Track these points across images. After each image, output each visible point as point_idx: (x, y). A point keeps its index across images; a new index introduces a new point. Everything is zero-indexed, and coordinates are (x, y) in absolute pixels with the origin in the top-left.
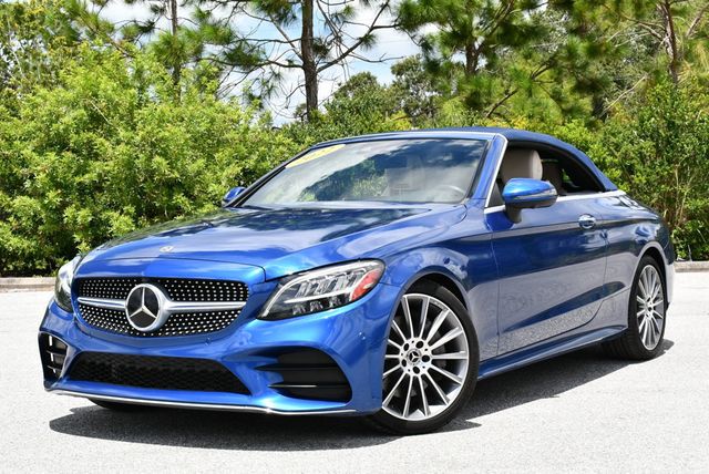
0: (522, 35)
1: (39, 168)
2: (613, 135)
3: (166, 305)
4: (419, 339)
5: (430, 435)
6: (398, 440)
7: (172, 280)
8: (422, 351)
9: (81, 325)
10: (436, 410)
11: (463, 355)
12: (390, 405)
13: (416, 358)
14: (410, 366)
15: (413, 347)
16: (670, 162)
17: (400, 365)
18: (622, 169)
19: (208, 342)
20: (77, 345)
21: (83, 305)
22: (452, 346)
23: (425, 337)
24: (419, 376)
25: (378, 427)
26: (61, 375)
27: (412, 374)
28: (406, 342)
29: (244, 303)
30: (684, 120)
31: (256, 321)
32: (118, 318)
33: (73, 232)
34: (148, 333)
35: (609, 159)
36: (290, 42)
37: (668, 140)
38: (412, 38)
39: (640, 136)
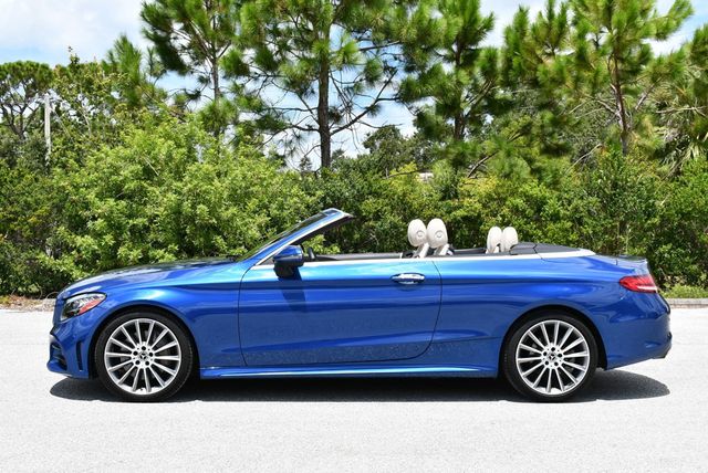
0: (501, 107)
1: (100, 211)
16: (612, 216)
18: (573, 221)
30: (627, 182)
35: (562, 212)
36: (310, 110)
37: (611, 198)
38: (409, 109)
39: (589, 194)
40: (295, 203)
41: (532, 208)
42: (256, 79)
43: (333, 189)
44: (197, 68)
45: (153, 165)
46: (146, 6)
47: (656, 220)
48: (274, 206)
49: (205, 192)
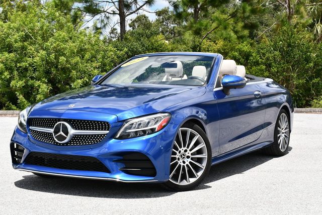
0: (220, 1)
2: (262, 49)
3: (72, 131)
4: (186, 148)
5: (189, 192)
6: (176, 194)
7: (74, 120)
8: (187, 154)
9: (31, 140)
10: (192, 180)
11: (205, 155)
12: (172, 178)
13: (184, 157)
14: (181, 161)
15: (182, 152)
16: (288, 62)
17: (177, 160)
18: (266, 65)
19: (91, 149)
20: (29, 148)
21: (32, 130)
22: (200, 152)
23: (188, 147)
24: (185, 165)
25: (167, 188)
26: (21, 162)
27: (182, 164)
28: (180, 149)
29: (108, 132)
30: (295, 43)
31: (114, 139)
32: (49, 137)
34: (63, 144)
35: (260, 60)
36: (113, 3)
37: (287, 52)
38: (170, 3)
39: (274, 50)
40: (112, 55)
41: (243, 58)
43: (132, 47)
45: (30, 33)
47: (312, 64)
48: (99, 57)
49: (63, 48)
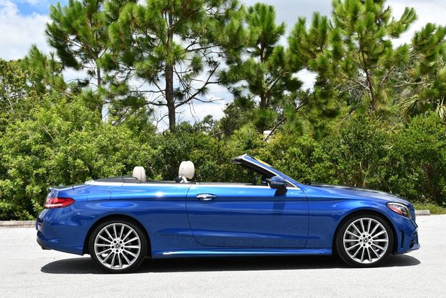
16: (357, 157)
33: (31, 198)
36: (161, 91)
38: (228, 89)
41: (305, 154)
42: (122, 72)
44: (86, 65)
46: (48, 25)
